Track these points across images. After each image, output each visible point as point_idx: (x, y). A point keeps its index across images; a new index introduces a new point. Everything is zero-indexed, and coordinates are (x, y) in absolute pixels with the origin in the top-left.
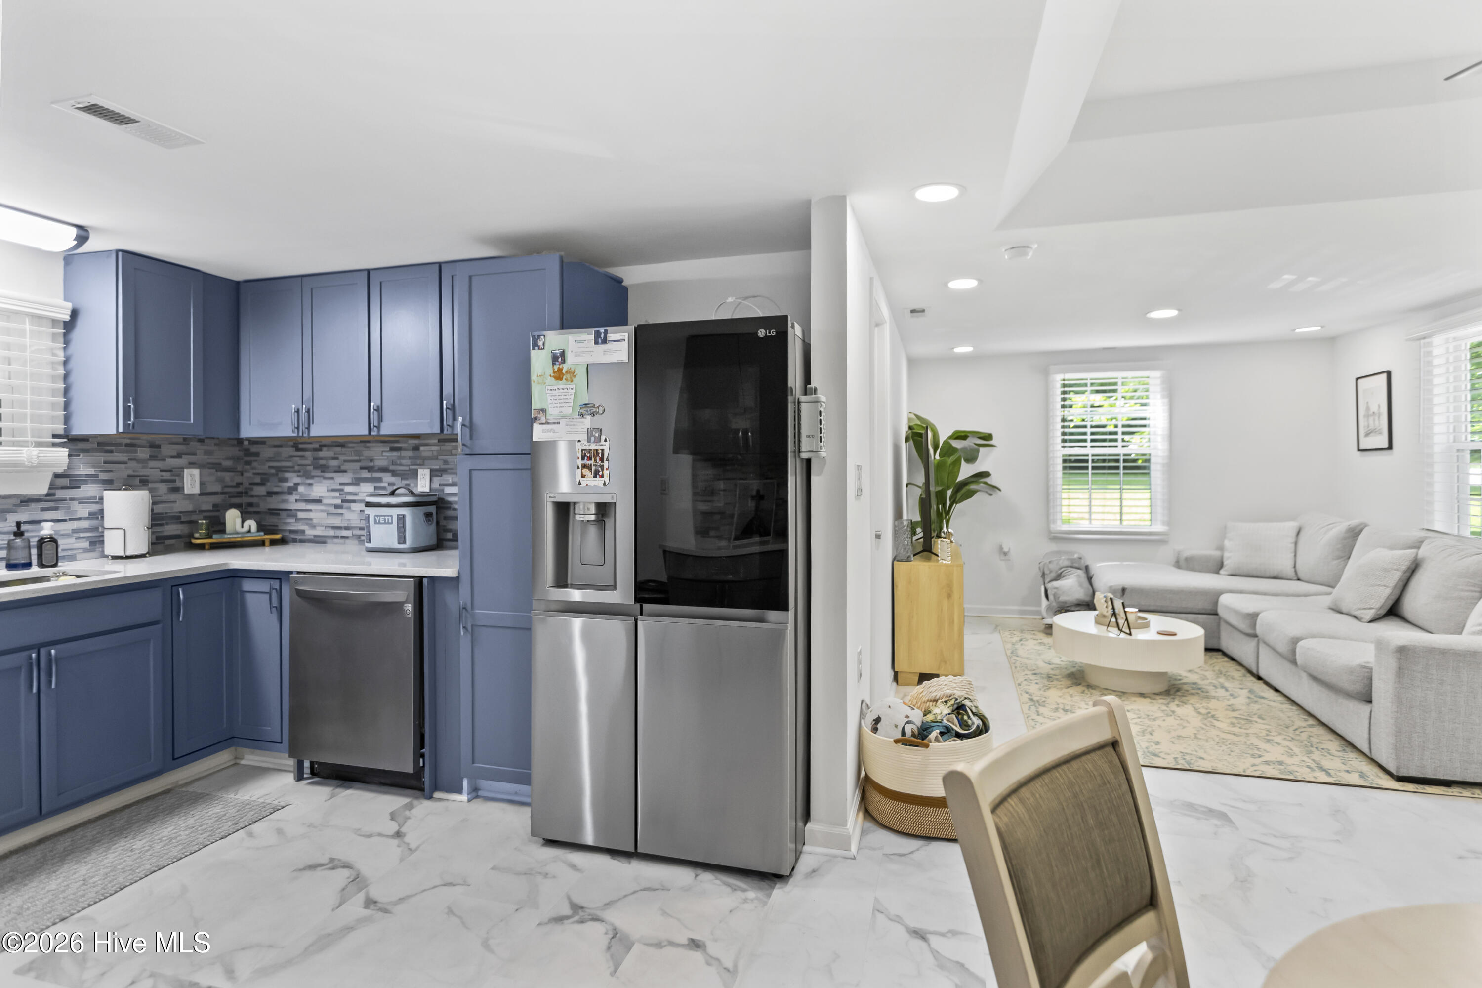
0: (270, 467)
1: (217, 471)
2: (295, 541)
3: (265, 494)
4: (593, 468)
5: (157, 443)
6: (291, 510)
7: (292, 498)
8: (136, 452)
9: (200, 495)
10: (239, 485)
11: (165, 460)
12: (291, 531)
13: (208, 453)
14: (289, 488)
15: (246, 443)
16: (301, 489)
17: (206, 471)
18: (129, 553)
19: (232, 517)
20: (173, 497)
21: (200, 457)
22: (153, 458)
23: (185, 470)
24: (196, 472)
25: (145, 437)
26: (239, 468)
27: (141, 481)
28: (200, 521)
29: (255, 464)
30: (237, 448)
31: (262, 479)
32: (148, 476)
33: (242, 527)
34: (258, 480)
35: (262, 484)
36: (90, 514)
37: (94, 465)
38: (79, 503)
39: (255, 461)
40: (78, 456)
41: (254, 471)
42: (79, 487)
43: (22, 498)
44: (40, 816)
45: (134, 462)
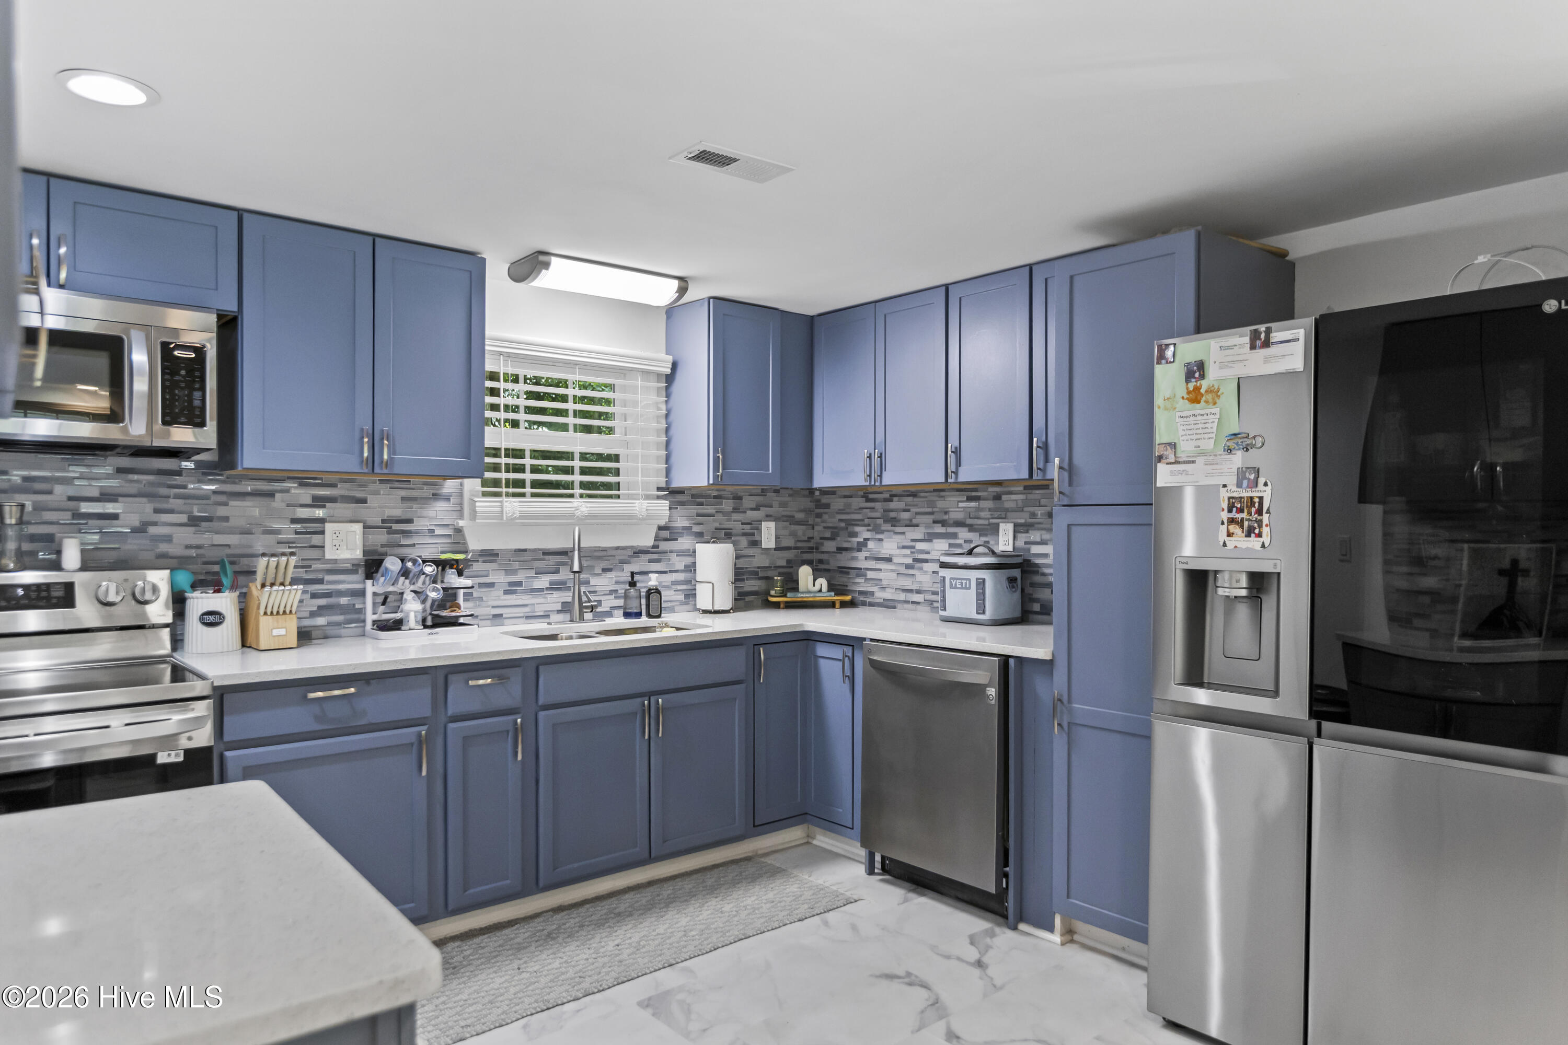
0: (841, 520)
1: (790, 524)
2: (864, 604)
3: (835, 550)
4: (1246, 524)
5: (739, 494)
6: (860, 569)
7: (862, 555)
8: (721, 504)
9: (776, 549)
10: (810, 539)
11: (745, 512)
12: (862, 593)
13: (783, 505)
14: (859, 543)
15: (817, 493)
16: (871, 545)
17: (781, 524)
18: (717, 608)
19: (805, 573)
20: (751, 551)
21: (775, 510)
22: (736, 510)
23: (763, 523)
24: (772, 525)
25: (730, 488)
26: (811, 521)
27: (726, 534)
28: (775, 578)
29: (825, 517)
30: (809, 499)
31: (833, 533)
32: (731, 529)
33: (814, 586)
34: (828, 535)
35: (832, 538)
36: (686, 566)
37: (689, 518)
38: (677, 555)
39: (826, 513)
40: (677, 508)
41: (825, 525)
42: (677, 540)
43: (635, 550)
44: (650, 859)
45: (721, 514)
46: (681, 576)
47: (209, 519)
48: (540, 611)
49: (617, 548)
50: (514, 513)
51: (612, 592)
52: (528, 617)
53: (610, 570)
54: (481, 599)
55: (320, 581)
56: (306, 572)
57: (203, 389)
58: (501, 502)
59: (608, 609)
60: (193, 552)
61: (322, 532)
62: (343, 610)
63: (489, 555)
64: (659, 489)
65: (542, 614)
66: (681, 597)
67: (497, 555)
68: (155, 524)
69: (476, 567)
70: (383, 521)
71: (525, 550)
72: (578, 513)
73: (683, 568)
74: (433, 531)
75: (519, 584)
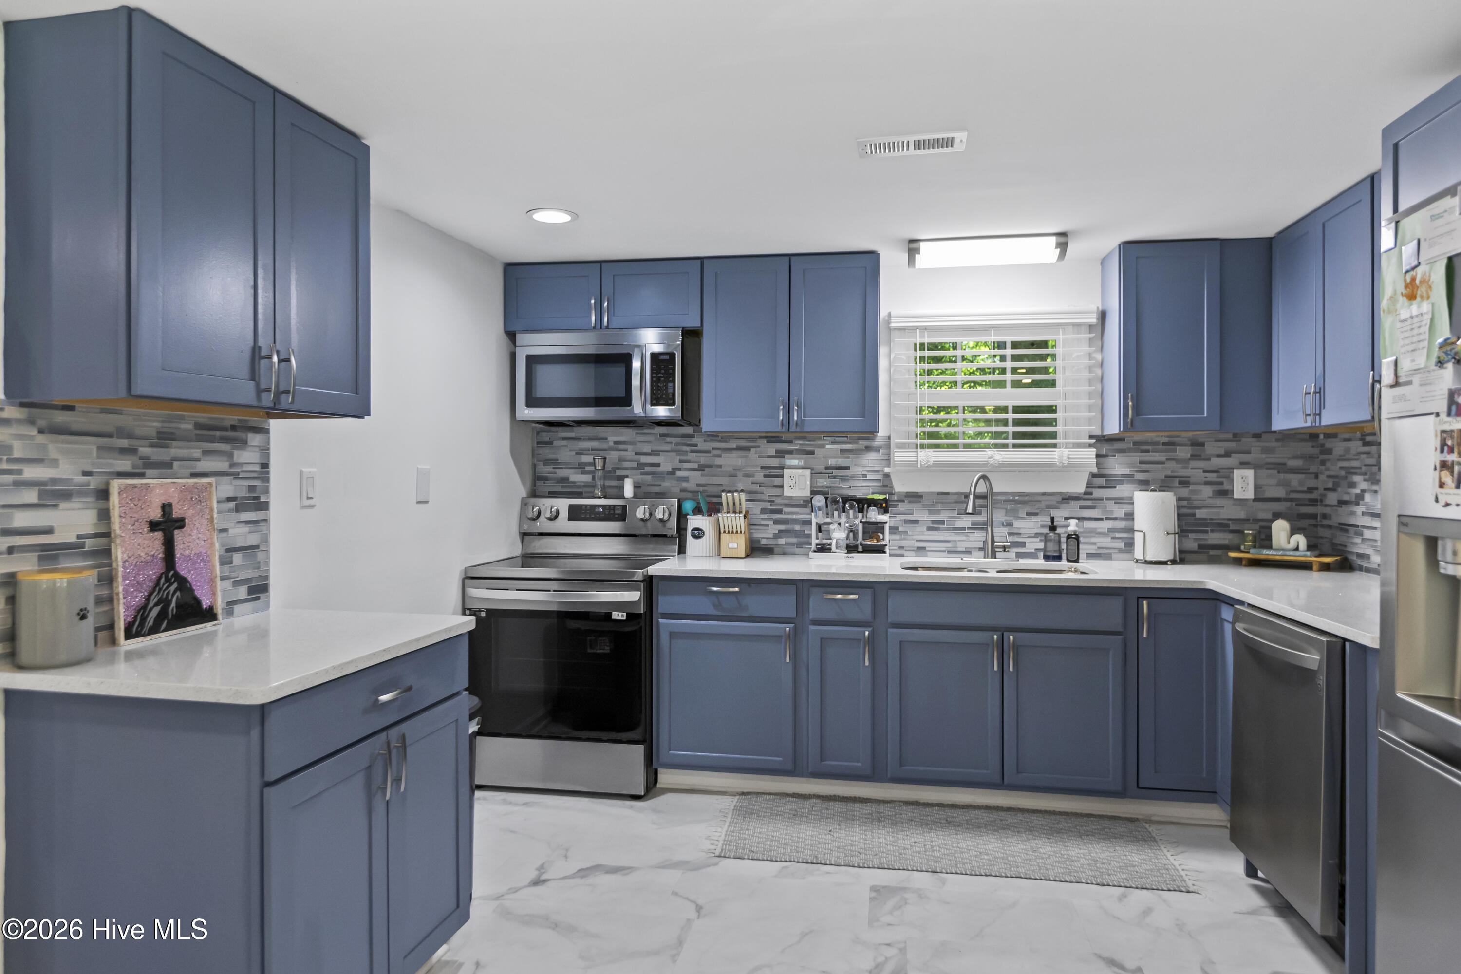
0: (1341, 468)
1: (1279, 472)
2: (1361, 569)
3: (1335, 503)
5: (1200, 440)
6: (1358, 526)
7: (1360, 509)
8: (1175, 451)
9: (1255, 500)
10: (1311, 490)
11: (1209, 459)
12: (1360, 556)
13: (1266, 450)
14: (1357, 496)
15: (1321, 437)
16: (1368, 497)
17: (1264, 473)
18: (1149, 558)
19: (1280, 528)
20: (1219, 501)
21: (1255, 456)
22: (1194, 457)
23: (1235, 471)
24: (1250, 474)
25: (1184, 434)
26: (1313, 469)
27: (1180, 482)
28: (1246, 532)
29: (1328, 464)
30: (1310, 444)
31: (1334, 483)
32: (1189, 477)
33: (1289, 543)
34: (1330, 485)
35: (1333, 490)
37: (1131, 465)
38: (1115, 503)
39: (1329, 460)
40: (1115, 456)
41: (1328, 473)
42: (1115, 487)
43: (1063, 496)
44: (1001, 784)
45: (1174, 462)
46: (1122, 524)
47: (710, 467)
48: (961, 547)
49: (1044, 494)
50: (928, 461)
51: (1037, 535)
52: (949, 552)
53: (1036, 514)
54: (906, 533)
55: (780, 512)
56: (771, 504)
57: (674, 382)
58: (916, 452)
59: (1033, 551)
60: (701, 489)
61: (782, 476)
62: (796, 534)
63: (914, 497)
64: (1091, 437)
65: (964, 550)
66: (1121, 545)
67: (921, 497)
68: (680, 470)
69: (902, 507)
70: (827, 468)
71: (948, 494)
72: (991, 461)
73: (1123, 516)
74: (864, 476)
75: (942, 522)
